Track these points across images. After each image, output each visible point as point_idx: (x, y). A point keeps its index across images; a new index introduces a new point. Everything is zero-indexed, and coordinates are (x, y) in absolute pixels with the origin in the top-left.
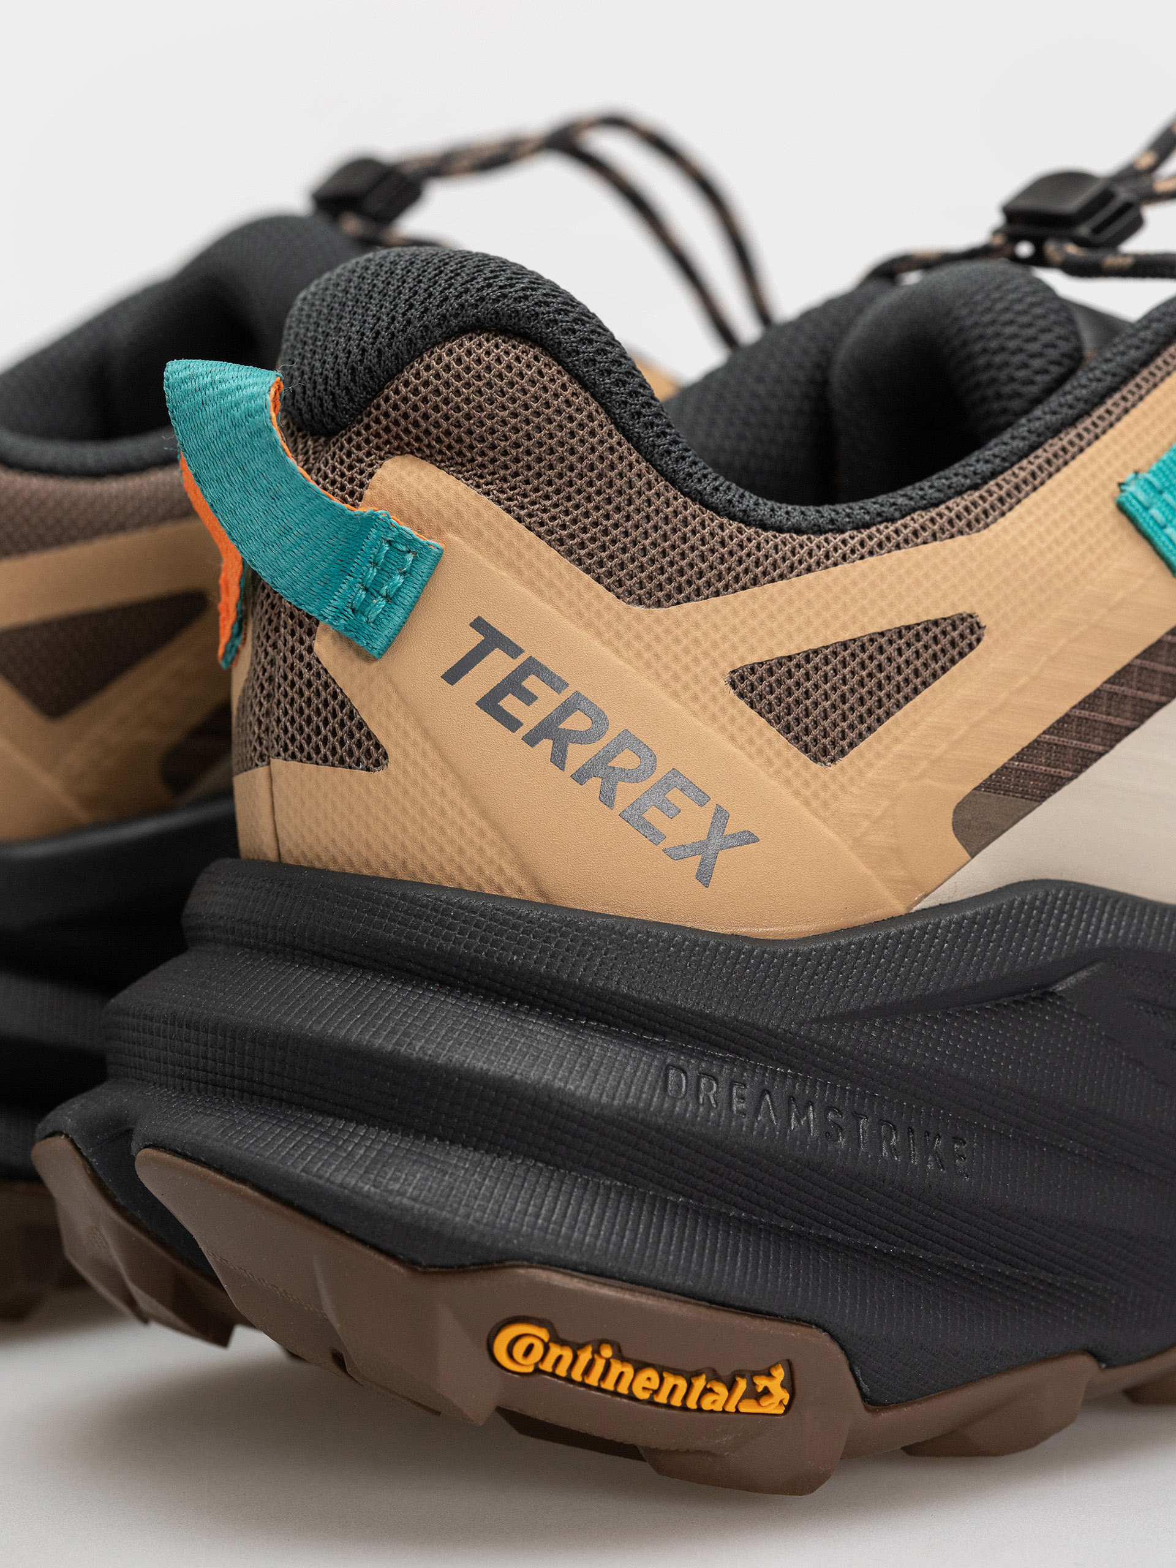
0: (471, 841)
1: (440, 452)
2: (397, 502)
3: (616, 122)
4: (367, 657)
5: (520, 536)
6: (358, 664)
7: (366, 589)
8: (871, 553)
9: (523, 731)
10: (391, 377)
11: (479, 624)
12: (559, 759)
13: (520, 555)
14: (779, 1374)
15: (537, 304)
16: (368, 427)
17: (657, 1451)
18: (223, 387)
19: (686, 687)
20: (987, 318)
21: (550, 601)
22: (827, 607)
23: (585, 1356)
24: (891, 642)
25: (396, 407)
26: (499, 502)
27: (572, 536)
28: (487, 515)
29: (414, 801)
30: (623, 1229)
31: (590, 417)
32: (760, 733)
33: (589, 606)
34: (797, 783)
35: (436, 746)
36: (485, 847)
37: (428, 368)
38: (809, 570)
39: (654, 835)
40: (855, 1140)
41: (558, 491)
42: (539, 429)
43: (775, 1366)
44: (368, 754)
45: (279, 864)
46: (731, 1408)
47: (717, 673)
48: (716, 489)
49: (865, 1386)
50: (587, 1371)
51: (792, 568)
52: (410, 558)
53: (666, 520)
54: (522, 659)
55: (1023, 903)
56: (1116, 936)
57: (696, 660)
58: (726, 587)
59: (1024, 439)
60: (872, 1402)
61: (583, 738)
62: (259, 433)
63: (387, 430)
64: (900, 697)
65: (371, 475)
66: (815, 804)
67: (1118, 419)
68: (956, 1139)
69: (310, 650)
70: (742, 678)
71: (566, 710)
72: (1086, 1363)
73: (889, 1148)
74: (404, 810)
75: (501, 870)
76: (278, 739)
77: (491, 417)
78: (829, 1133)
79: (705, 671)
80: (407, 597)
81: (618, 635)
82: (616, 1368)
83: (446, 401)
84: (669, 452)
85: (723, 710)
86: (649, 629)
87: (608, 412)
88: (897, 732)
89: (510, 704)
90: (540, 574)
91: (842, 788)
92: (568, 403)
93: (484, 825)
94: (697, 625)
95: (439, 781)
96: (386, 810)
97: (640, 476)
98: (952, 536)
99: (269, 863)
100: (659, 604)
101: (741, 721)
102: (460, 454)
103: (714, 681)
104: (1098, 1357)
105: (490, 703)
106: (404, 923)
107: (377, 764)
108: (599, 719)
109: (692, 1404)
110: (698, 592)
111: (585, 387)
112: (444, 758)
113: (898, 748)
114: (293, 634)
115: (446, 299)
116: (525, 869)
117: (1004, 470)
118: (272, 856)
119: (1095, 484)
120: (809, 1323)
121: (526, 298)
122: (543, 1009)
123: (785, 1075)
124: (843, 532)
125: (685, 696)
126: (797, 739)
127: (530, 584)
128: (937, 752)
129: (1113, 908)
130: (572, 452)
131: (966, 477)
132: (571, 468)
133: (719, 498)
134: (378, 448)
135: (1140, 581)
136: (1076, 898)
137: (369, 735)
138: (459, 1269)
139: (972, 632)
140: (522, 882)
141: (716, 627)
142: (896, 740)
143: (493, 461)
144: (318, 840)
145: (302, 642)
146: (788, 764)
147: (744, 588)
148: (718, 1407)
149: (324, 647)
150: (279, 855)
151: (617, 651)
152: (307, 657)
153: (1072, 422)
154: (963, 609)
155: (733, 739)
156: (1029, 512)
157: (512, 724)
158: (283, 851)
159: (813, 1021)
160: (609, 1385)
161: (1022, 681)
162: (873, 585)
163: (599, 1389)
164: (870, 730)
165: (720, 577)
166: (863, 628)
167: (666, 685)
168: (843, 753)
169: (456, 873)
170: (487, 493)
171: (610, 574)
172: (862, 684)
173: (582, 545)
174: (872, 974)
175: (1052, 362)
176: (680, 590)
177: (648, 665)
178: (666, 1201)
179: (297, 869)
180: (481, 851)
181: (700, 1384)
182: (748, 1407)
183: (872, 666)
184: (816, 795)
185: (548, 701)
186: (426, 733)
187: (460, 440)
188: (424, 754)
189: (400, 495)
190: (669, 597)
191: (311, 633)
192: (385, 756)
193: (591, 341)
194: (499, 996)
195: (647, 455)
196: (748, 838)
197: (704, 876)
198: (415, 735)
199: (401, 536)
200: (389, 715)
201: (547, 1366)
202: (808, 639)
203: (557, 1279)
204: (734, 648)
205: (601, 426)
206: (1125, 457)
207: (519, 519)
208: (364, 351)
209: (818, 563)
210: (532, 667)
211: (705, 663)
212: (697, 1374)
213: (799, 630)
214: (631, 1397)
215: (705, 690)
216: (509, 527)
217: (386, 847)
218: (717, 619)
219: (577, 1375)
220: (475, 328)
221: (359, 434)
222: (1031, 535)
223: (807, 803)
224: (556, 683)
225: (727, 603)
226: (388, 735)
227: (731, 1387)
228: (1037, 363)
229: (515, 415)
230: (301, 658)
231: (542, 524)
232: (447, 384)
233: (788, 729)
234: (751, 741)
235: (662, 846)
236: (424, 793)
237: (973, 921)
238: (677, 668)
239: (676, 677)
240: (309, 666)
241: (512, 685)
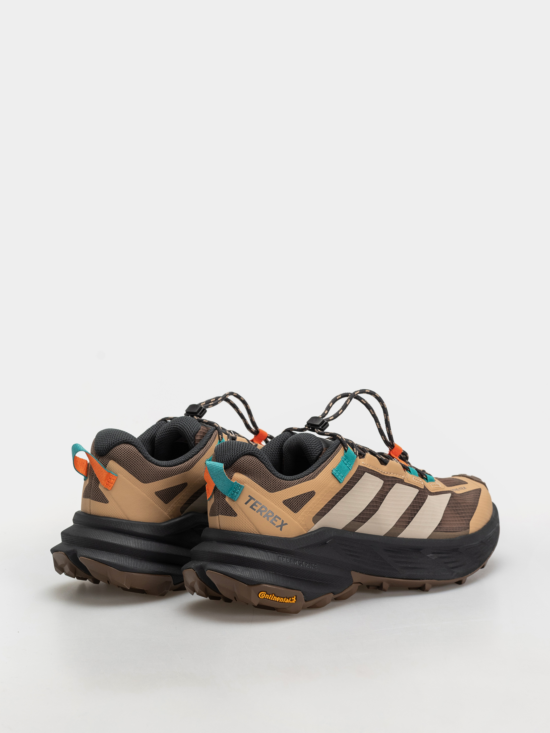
0: (249, 526)
1: (243, 472)
2: (237, 479)
3: (231, 394)
4: (234, 501)
5: (254, 484)
6: (232, 502)
7: (233, 492)
8: (300, 483)
9: (256, 511)
10: (235, 462)
11: (249, 496)
12: (261, 514)
13: (254, 486)
14: (295, 597)
15: (255, 451)
16: (232, 468)
17: (277, 608)
18: (216, 466)
19: (277, 503)
20: (309, 443)
21: (259, 493)
22: (295, 491)
23: (271, 596)
24: (303, 495)
25: (236, 466)
26: (251, 479)
27: (261, 483)
28: (250, 481)
29: (241, 521)
30: (275, 579)
31: (263, 467)
32: (287, 509)
33: (264, 493)
34: (292, 516)
35: (244, 513)
36: (252, 527)
37: (240, 460)
38: (292, 486)
39: (274, 524)
40: (303, 565)
41: (259, 477)
42: (256, 469)
43: (294, 596)
44: (235, 515)
45: (220, 530)
46: (288, 602)
47: (281, 501)
48: (279, 475)
49: (305, 598)
50: (271, 598)
51: (290, 486)
52: (240, 487)
53: (273, 480)
54: (255, 501)
55: (322, 531)
56: (335, 535)
57: (278, 500)
58: (282, 489)
59: (318, 464)
60: (306, 601)
61: (264, 511)
62: (222, 473)
63: (235, 469)
64: (305, 503)
65: (233, 475)
66: (295, 519)
67: (331, 461)
68: (315, 564)
69: (225, 500)
70: (284, 502)
71: (262, 507)
72: (332, 594)
73: (307, 566)
74: (240, 522)
75: (254, 530)
76: (220, 512)
77: (250, 467)
78: (300, 564)
79: (280, 501)
80: (240, 492)
81: (268, 497)
82: (274, 597)
83: (243, 465)
84: (273, 471)
85: (282, 506)
86: (272, 496)
87: (265, 466)
88: (305, 508)
89: (254, 507)
90: (257, 489)
91: (298, 516)
92: (260, 465)
93: (251, 524)
94: (278, 495)
95: (245, 518)
96: (237, 522)
97: (270, 474)
98: (310, 480)
99: (218, 529)
100: (273, 492)
101: (285, 508)
102: (245, 472)
103: (281, 502)
104: (333, 594)
105: (251, 507)
106: (242, 538)
107: (236, 516)
108: (266, 509)
109: (284, 602)
110: (278, 490)
111: (262, 462)
112: (245, 515)
113: (305, 510)
114: (222, 498)
115: (242, 450)
116: (257, 530)
117: (316, 469)
118: (219, 528)
119: (329, 470)
120: (299, 590)
121: (253, 450)
122: (260, 549)
123: (293, 556)
124: (296, 480)
125: (277, 505)
126: (292, 510)
127: (256, 490)
128: (310, 510)
129: (334, 531)
130: (261, 472)
131: (311, 471)
132: (261, 474)
133: (280, 477)
134: (233, 471)
135: (335, 484)
136: (329, 530)
137: (234, 512)
138: (255, 585)
139: (314, 493)
140: (257, 532)
141: (281, 495)
142: (305, 509)
143: (250, 473)
144: (227, 526)
145: (224, 499)
146: (291, 513)
147: (284, 489)
148: (287, 602)
149: (227, 499)
150: (220, 528)
151: (268, 499)
152: (225, 501)
153: (325, 461)
154: (313, 490)
155: (284, 510)
156: (320, 475)
157: (255, 510)
158: (221, 528)
159: (297, 549)
160: (273, 600)
161: (321, 499)
162: (301, 487)
163: (272, 600)
164: (301, 508)
165: (281, 488)
166: (300, 494)
167: (275, 503)
168: (298, 511)
169: (247, 531)
170: (250, 478)
171: (266, 488)
172: (300, 501)
173: (263, 485)
174: (304, 542)
175: (319, 450)
176: (276, 490)
177: (272, 501)
178: (279, 574)
179: (223, 530)
180: (251, 527)
181: (285, 599)
182: (291, 602)
183: (301, 499)
184: (295, 518)
185: (259, 506)
186: (243, 511)
187: (245, 470)
188: (242, 514)
189: (238, 478)
190: (274, 491)
191: (225, 497)
192: (237, 515)
193: (262, 456)
194: (255, 547)
195: (270, 471)
196: (286, 524)
197: (281, 530)
198: (241, 512)
199: (238, 484)
200: (237, 509)
201: (265, 597)
202: (293, 496)
203: (268, 586)
204: (283, 498)
205: (264, 468)
206: (332, 466)
207: (254, 481)
208: (231, 458)
209: (293, 485)
210: (257, 502)
211: (279, 500)
212: (285, 598)
213: (291, 494)
214: (276, 601)
215: (280, 504)
216: (253, 482)
217: (237, 527)
218: (281, 494)
219: (269, 599)
220: (247, 454)
221: (230, 469)
222: (321, 479)
223: (294, 519)
224: (260, 504)
225: (282, 491)
226: (237, 512)
227: (289, 599)
228: (317, 450)
229: (253, 467)
230: (224, 501)
231: (257, 482)
232: (243, 463)
233: (291, 509)
234: (286, 511)
235: (275, 526)
236: (243, 520)
237: (316, 534)
238: (276, 501)
239: (276, 502)
240: (225, 502)
241: (254, 504)
